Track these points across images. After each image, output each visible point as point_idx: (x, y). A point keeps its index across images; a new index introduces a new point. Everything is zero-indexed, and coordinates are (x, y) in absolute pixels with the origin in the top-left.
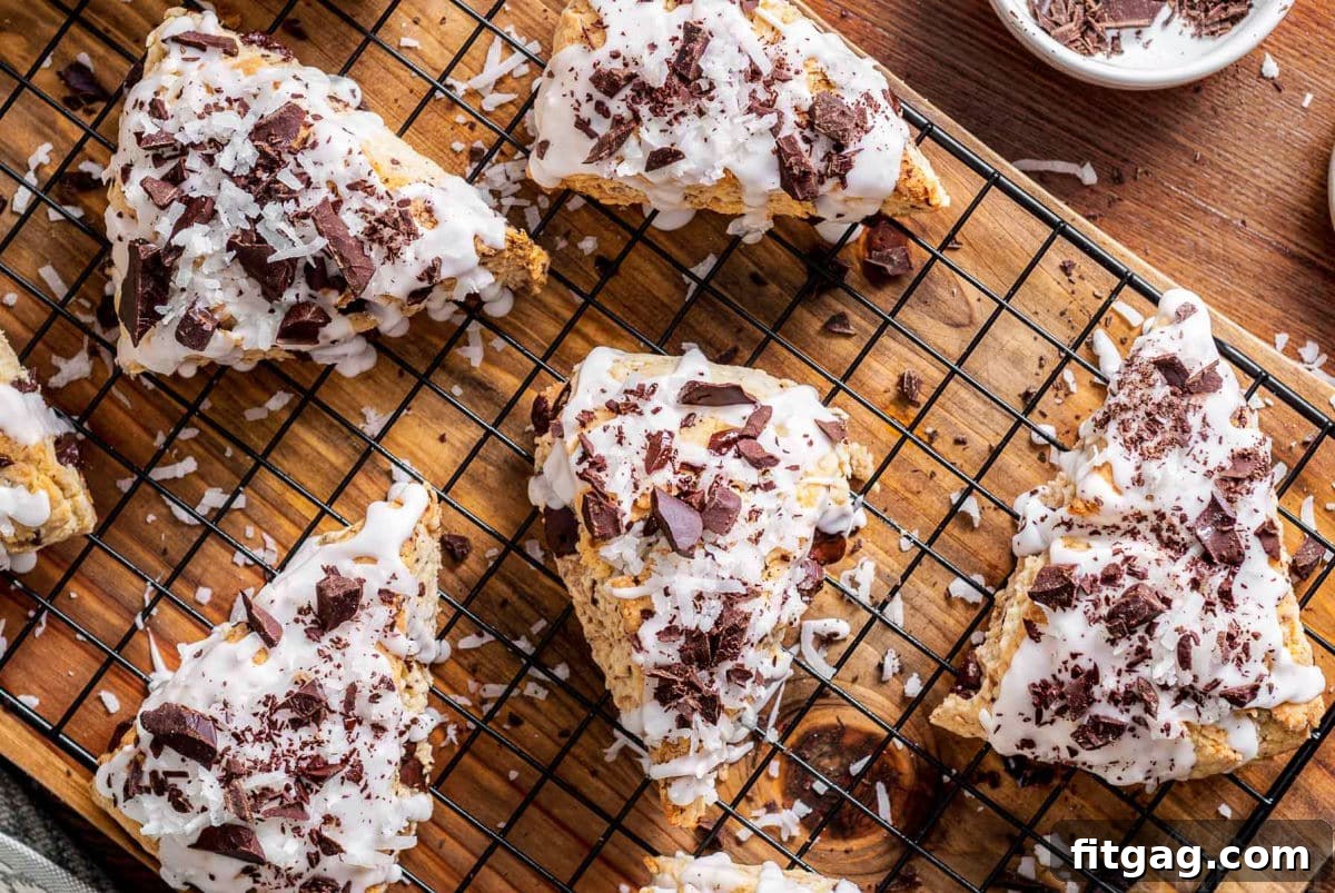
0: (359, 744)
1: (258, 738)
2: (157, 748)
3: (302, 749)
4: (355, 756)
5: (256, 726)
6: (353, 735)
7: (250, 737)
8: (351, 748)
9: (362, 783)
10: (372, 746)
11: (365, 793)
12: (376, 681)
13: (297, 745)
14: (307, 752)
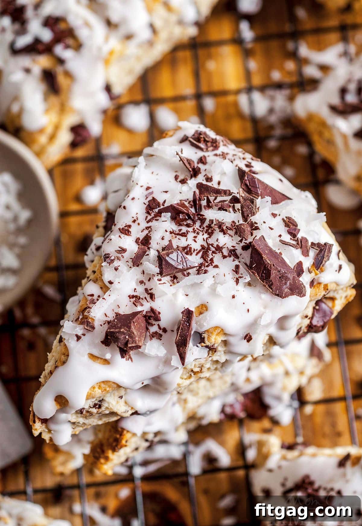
0: (144, 225)
1: (219, 249)
2: (299, 269)
3: (188, 232)
4: (149, 217)
5: (217, 258)
6: (146, 232)
7: (225, 252)
8: (150, 224)
9: (150, 198)
10: (134, 221)
11: (150, 191)
12: (116, 263)
13: (191, 236)
14: (184, 229)
